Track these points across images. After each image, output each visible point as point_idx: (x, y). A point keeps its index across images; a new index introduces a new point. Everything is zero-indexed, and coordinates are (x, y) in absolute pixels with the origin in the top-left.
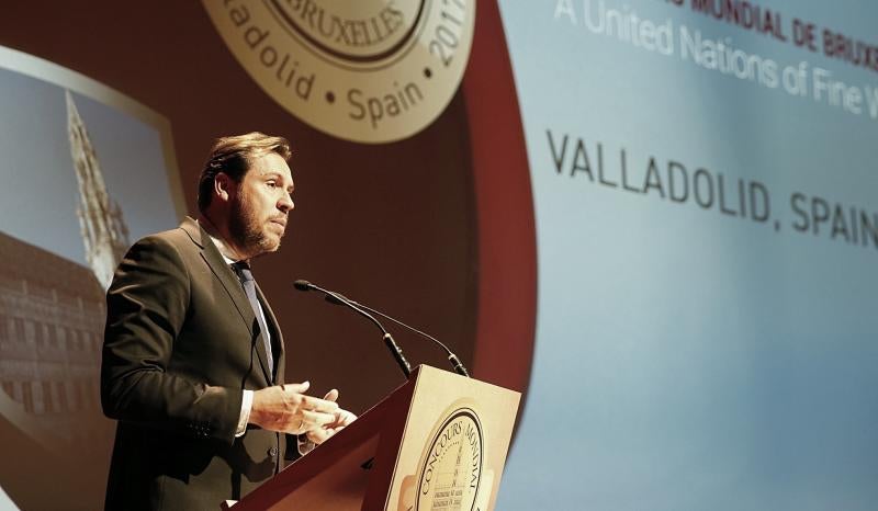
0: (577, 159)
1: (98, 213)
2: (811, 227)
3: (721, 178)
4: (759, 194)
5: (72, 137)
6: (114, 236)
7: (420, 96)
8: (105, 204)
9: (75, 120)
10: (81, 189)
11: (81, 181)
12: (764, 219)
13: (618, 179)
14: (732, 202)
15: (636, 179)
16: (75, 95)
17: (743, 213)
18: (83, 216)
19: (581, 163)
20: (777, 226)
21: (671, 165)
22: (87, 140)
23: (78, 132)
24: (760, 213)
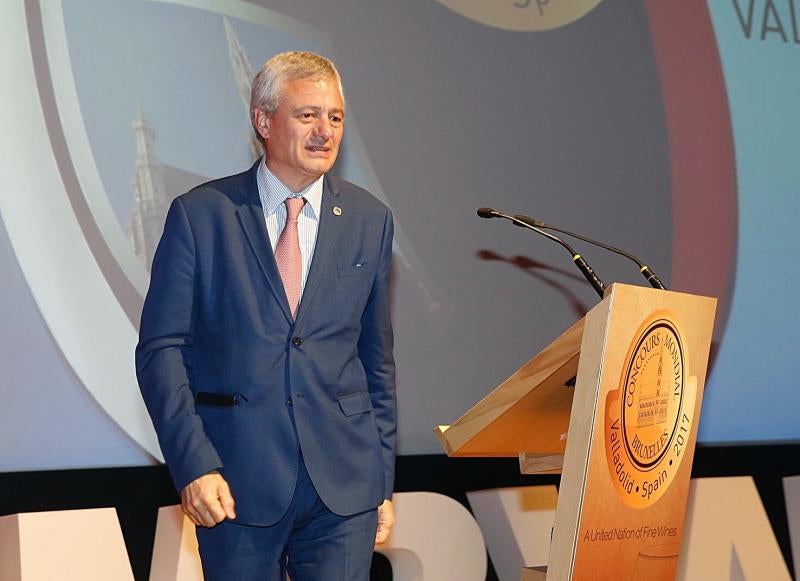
0: (766, 20)
5: (234, 64)
9: (235, 46)
16: (231, 19)
19: (772, 23)
22: (249, 65)
23: (239, 58)
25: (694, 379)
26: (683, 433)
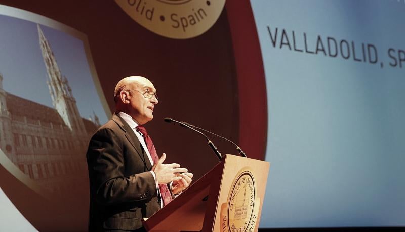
0: (282, 39)
1: (57, 82)
2: (398, 65)
3: (353, 43)
4: (372, 50)
5: (42, 47)
6: (65, 93)
7: (205, 15)
8: (60, 78)
9: (43, 38)
10: (48, 71)
11: (47, 67)
12: (375, 62)
13: (303, 48)
14: (359, 55)
15: (312, 47)
16: (41, 26)
17: (365, 60)
18: (50, 84)
19: (285, 41)
20: (382, 65)
21: (329, 38)
22: (49, 48)
23: (44, 44)
24: (373, 59)
25: (259, 199)
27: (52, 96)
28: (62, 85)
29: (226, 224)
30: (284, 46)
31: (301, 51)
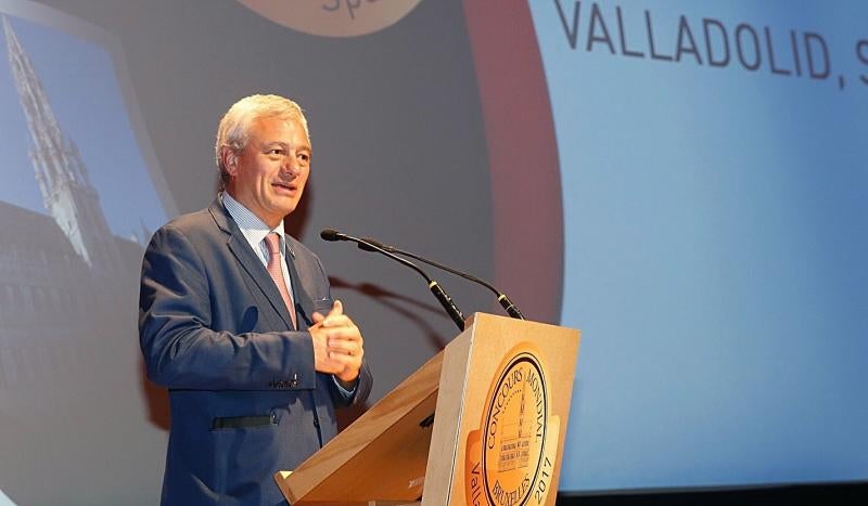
0: (592, 28)
1: (52, 152)
3: (767, 31)
4: (815, 44)
5: (14, 68)
6: (73, 178)
8: (58, 140)
9: (15, 49)
10: (30, 126)
11: (29, 118)
12: (824, 76)
13: (645, 49)
14: (784, 59)
15: (666, 44)
16: (12, 20)
17: (799, 73)
18: (37, 158)
19: (599, 33)
20: (842, 82)
21: (706, 22)
22: (31, 71)
23: (20, 62)
24: (819, 69)
25: (557, 418)
26: (545, 479)
27: (43, 187)
28: (65, 159)
29: (481, 482)
30: (595, 45)
31: (641, 55)
